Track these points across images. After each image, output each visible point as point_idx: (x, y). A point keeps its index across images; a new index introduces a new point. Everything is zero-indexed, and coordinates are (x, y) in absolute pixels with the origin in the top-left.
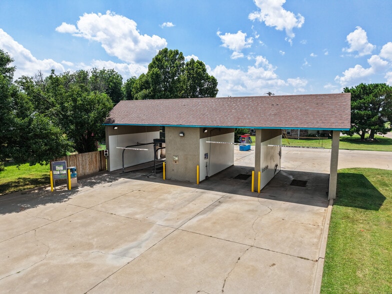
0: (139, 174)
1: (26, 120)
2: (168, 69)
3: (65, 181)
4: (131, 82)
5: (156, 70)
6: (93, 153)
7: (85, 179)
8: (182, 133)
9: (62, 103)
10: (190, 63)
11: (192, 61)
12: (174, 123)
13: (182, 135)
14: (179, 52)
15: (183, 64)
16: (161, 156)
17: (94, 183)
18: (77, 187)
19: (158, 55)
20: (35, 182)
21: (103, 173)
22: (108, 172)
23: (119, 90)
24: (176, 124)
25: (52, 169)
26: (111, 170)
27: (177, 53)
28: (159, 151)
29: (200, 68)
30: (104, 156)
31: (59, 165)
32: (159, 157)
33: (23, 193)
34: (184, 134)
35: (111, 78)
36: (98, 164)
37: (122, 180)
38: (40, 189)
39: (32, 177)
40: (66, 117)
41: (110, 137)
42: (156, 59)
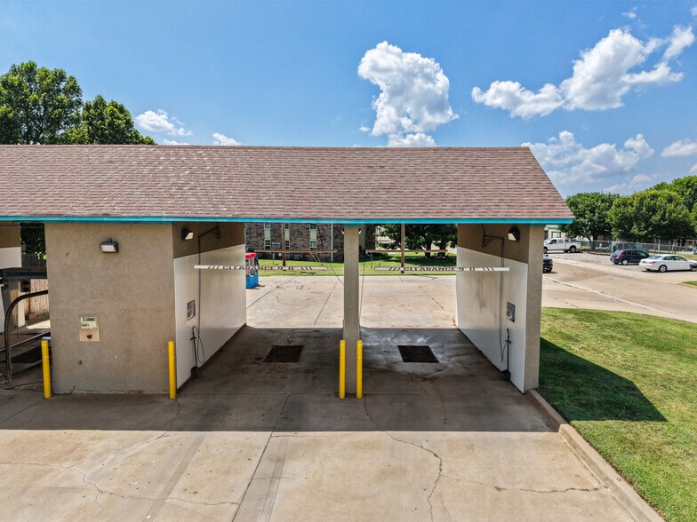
2: (39, 109)
8: (109, 242)
10: (96, 104)
11: (100, 103)
12: (80, 211)
13: (110, 248)
14: (67, 76)
15: (79, 103)
16: (27, 318)
19: (7, 75)
24: (87, 213)
27: (60, 77)
28: (22, 307)
29: (118, 118)
32: (21, 322)
34: (117, 246)
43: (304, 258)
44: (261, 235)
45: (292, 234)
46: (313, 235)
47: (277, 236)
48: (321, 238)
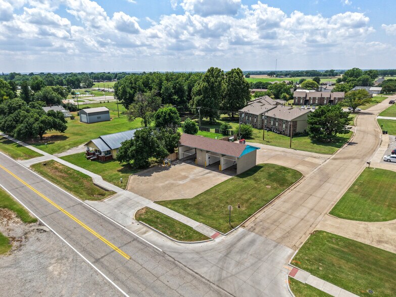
5: (205, 83)
6: (174, 153)
7: (172, 163)
17: (175, 164)
18: (171, 166)
21: (177, 160)
22: (179, 160)
30: (177, 154)
31: (166, 159)
36: (176, 157)
37: (183, 163)
38: (161, 165)
41: (179, 148)
42: (206, 76)
43: (281, 133)
44: (270, 123)
45: (278, 124)
46: (284, 126)
47: (274, 124)
48: (286, 127)
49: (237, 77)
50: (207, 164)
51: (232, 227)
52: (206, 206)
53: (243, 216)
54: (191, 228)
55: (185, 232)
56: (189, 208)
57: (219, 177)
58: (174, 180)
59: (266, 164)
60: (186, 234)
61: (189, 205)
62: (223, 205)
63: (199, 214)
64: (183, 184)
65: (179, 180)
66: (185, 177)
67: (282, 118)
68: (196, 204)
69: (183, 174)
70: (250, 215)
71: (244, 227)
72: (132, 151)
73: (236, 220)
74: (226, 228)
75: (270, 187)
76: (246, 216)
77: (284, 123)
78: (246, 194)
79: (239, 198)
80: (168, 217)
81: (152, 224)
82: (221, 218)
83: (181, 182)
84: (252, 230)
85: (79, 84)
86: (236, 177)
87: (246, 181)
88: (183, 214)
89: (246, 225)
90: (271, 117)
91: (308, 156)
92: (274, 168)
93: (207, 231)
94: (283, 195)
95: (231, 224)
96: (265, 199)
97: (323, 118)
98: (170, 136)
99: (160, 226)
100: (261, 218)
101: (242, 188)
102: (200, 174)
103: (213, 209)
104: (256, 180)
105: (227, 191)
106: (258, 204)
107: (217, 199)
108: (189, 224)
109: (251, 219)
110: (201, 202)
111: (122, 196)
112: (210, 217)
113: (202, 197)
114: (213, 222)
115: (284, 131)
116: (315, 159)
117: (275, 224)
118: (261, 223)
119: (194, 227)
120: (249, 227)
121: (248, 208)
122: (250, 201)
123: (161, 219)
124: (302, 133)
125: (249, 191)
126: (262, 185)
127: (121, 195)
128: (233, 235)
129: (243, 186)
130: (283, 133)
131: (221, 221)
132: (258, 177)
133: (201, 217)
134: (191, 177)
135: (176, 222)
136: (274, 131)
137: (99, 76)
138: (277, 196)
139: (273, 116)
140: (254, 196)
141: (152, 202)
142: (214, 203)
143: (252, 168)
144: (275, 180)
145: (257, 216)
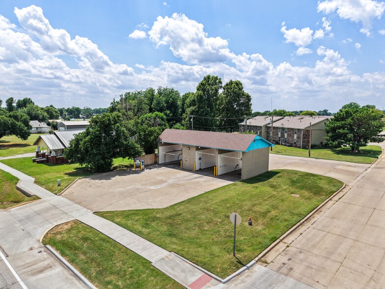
0: (172, 166)
1: (127, 142)
3: (139, 167)
4: (186, 96)
5: (200, 92)
6: (152, 155)
7: (148, 166)
9: (139, 133)
13: (189, 149)
15: (221, 86)
17: (151, 168)
18: (144, 169)
19: (203, 81)
20: (126, 166)
21: (156, 164)
22: (158, 164)
23: (176, 104)
24: (186, 144)
25: (135, 161)
26: (160, 163)
27: (217, 78)
30: (157, 156)
31: (138, 159)
33: (124, 170)
35: (171, 95)
36: (154, 160)
37: (163, 168)
38: (130, 169)
39: (125, 164)
40: (141, 139)
41: (160, 147)
42: (202, 83)
43: (291, 146)
44: (277, 135)
45: (288, 135)
46: (295, 136)
47: (283, 135)
48: (298, 138)
49: (236, 88)
50: (197, 168)
51: (240, 263)
52: (188, 220)
53: (259, 240)
54: (146, 263)
55: (132, 273)
56: (153, 224)
57: (213, 183)
58: (143, 185)
59: (283, 170)
60: (131, 277)
61: (155, 219)
62: (220, 220)
63: (171, 235)
64: (155, 190)
65: (150, 185)
66: (162, 182)
67: (293, 127)
68: (170, 217)
69: (159, 178)
70: (274, 239)
71: (266, 263)
72: (85, 142)
73: (246, 247)
74: (225, 266)
75: (298, 196)
76: (267, 241)
77: (295, 133)
78: (260, 204)
79: (249, 210)
80: (107, 239)
81: (67, 252)
82: (216, 243)
83: (152, 188)
84: (284, 270)
85: (78, 115)
86: (241, 183)
87: (257, 187)
88: (140, 234)
89: (270, 258)
90: (277, 128)
91: (339, 165)
92: (296, 174)
93: (183, 271)
94: (324, 208)
95: (238, 255)
96: (296, 212)
97: (349, 120)
98: (147, 129)
99: (82, 257)
100: (298, 246)
101: (252, 196)
102: (185, 178)
103: (200, 227)
104: (272, 186)
105: (227, 199)
106: (286, 220)
107: (208, 210)
108: (144, 255)
109: (277, 247)
110: (180, 214)
111: (46, 203)
112: (192, 241)
113: (182, 207)
114: (198, 252)
115: (295, 143)
116: (350, 167)
117: (332, 257)
118: (302, 256)
119: (153, 261)
120: (277, 265)
121: (268, 226)
122: (269, 214)
123: (93, 242)
124: (317, 146)
125: (266, 200)
126: (284, 193)
127: (45, 201)
128: (243, 281)
129: (254, 193)
130: (294, 145)
131: (216, 249)
132: (275, 183)
133: (174, 240)
134: (170, 181)
135: (120, 250)
136: (282, 144)
137: (101, 110)
138: (315, 209)
139: (281, 126)
140: (275, 207)
141: (91, 213)
142: (203, 217)
143: (264, 173)
144: (302, 188)
145: (288, 240)
